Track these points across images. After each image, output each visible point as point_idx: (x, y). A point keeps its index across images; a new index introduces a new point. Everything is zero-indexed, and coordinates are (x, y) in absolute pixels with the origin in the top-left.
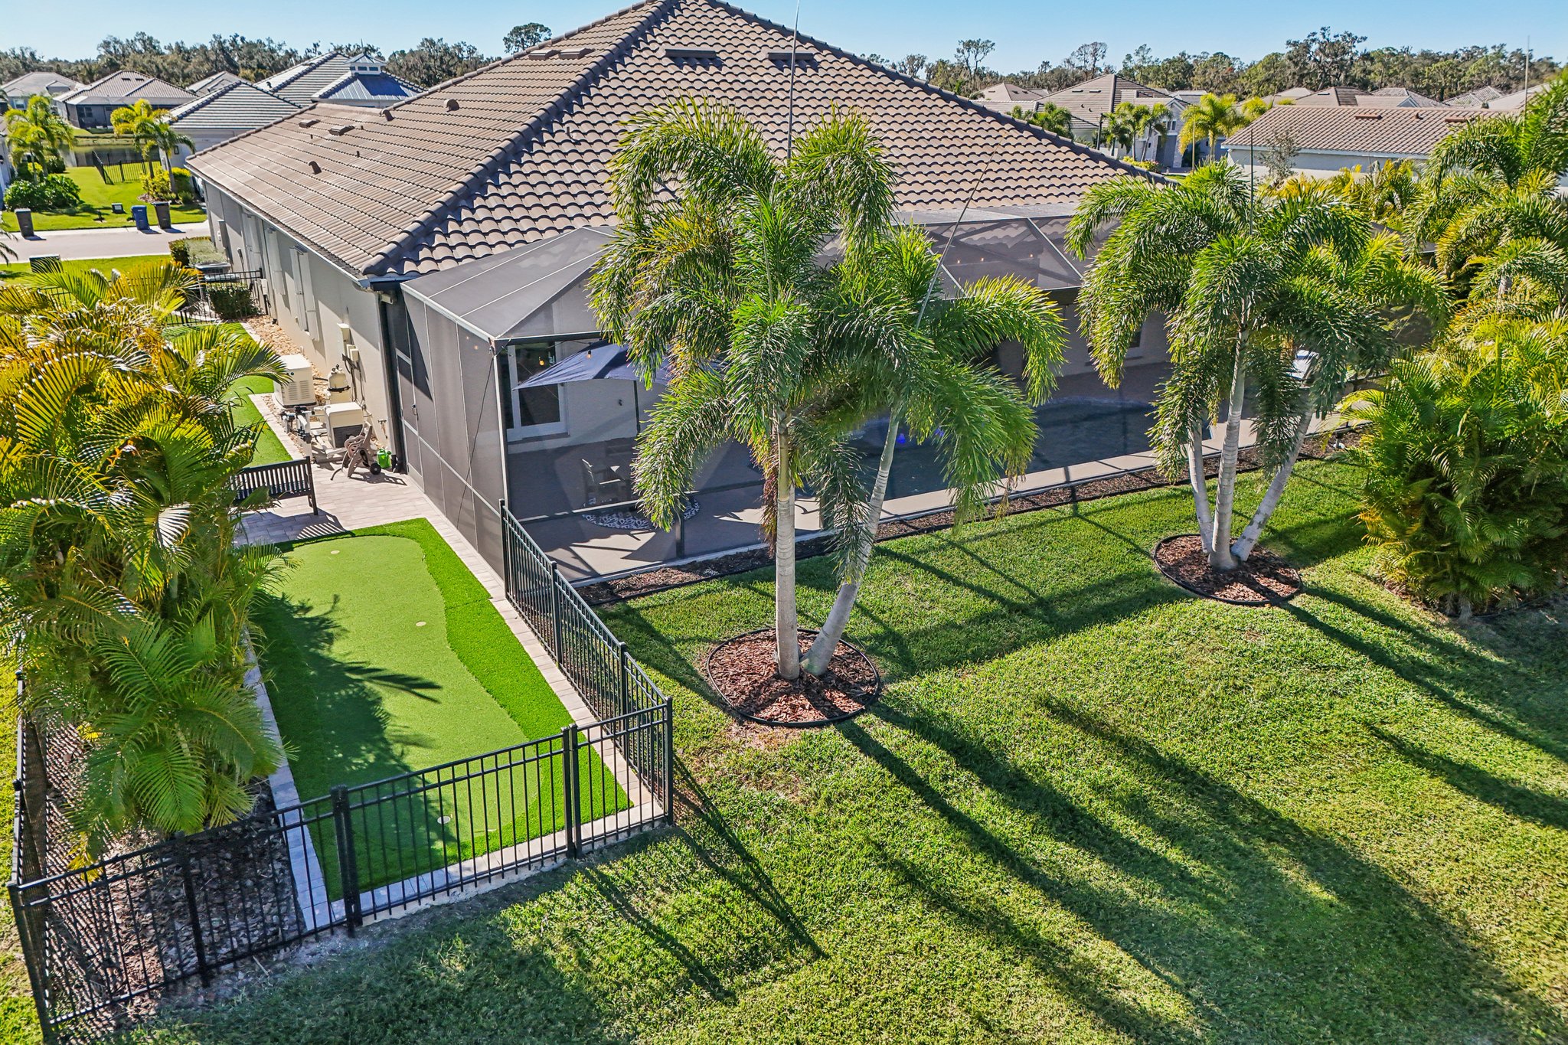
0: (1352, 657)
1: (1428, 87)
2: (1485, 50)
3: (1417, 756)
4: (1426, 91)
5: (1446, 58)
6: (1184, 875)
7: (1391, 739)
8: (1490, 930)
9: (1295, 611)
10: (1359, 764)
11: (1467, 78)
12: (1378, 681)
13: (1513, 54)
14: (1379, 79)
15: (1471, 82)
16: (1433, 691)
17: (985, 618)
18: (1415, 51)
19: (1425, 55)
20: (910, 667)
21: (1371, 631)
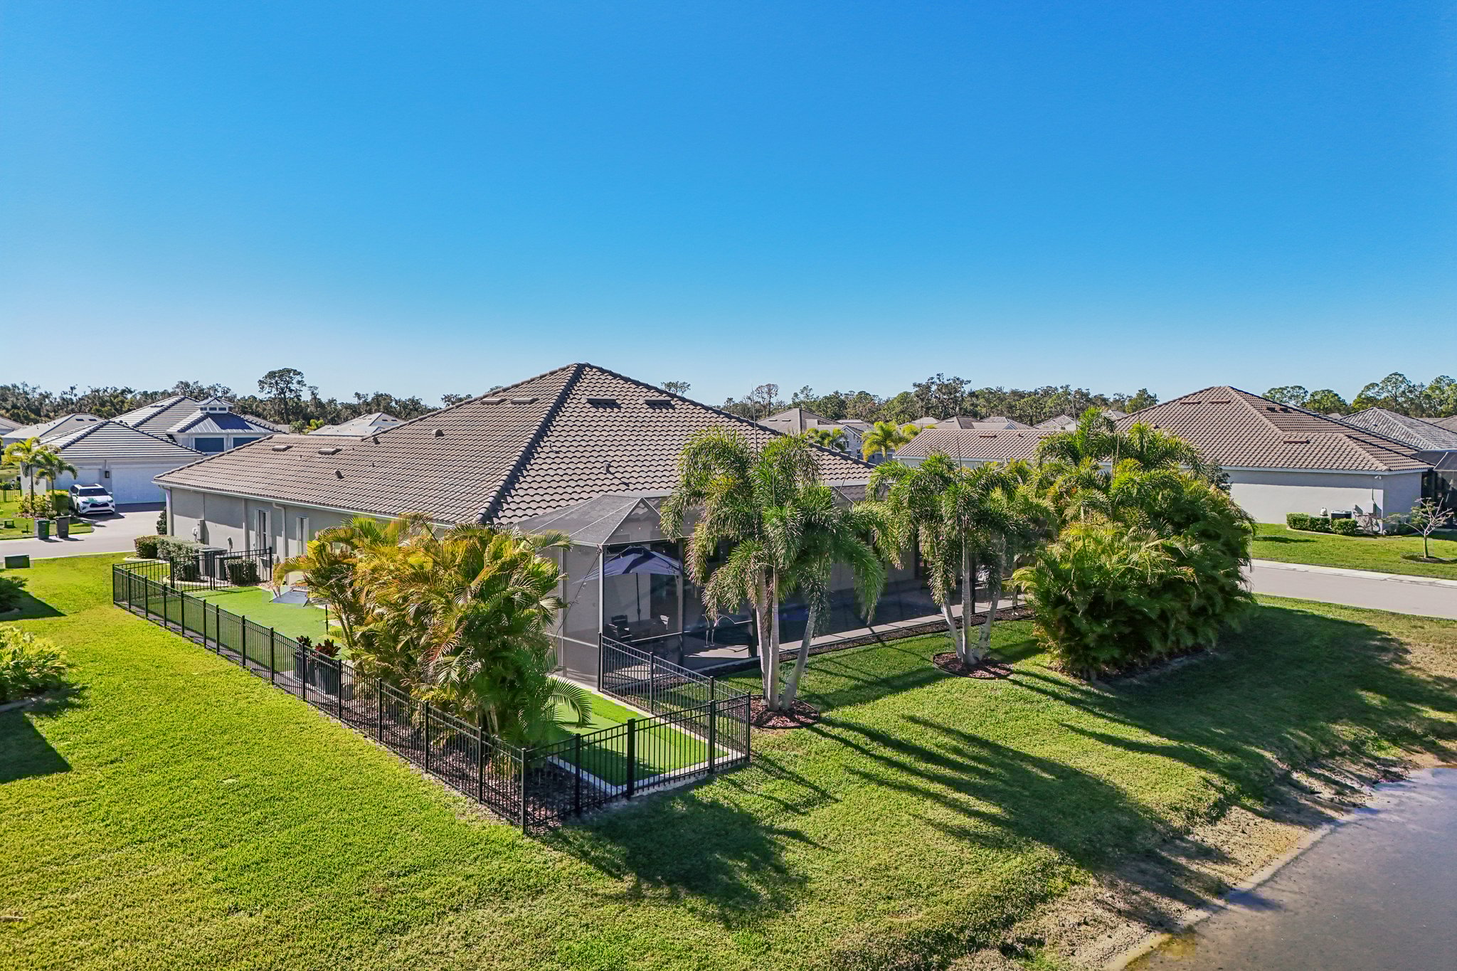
0: (1044, 697)
1: (1020, 416)
2: (1056, 389)
3: (1082, 732)
4: (1020, 419)
5: (1030, 394)
6: (987, 773)
7: (1068, 726)
8: (1124, 786)
9: (1010, 680)
10: (1055, 736)
11: (1047, 409)
12: (1057, 706)
13: (1076, 392)
14: (984, 410)
15: (1051, 412)
16: (1085, 709)
17: (857, 688)
18: (1007, 390)
19: (1014, 393)
20: (830, 707)
21: (1051, 687)
